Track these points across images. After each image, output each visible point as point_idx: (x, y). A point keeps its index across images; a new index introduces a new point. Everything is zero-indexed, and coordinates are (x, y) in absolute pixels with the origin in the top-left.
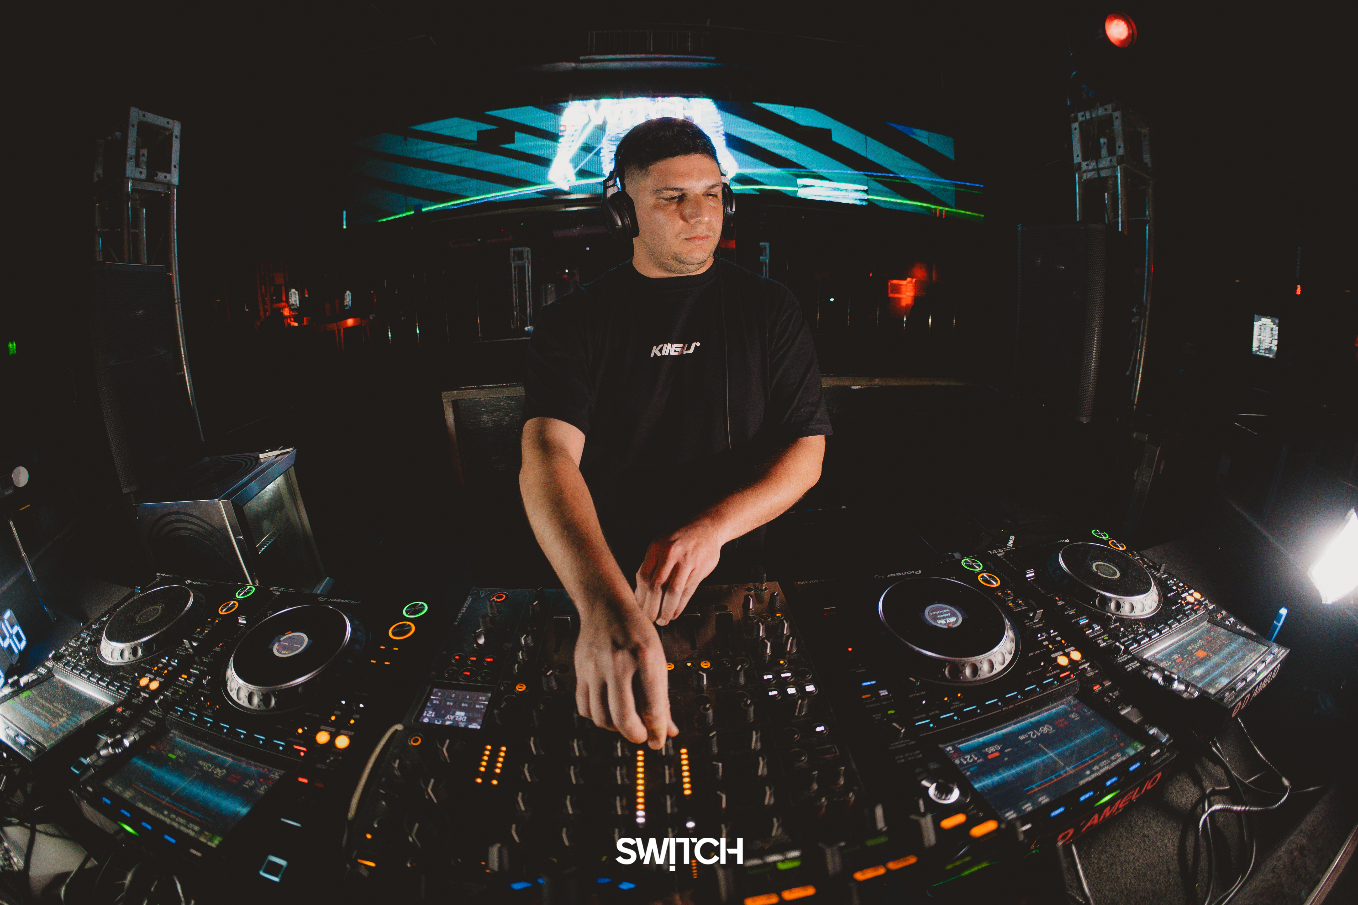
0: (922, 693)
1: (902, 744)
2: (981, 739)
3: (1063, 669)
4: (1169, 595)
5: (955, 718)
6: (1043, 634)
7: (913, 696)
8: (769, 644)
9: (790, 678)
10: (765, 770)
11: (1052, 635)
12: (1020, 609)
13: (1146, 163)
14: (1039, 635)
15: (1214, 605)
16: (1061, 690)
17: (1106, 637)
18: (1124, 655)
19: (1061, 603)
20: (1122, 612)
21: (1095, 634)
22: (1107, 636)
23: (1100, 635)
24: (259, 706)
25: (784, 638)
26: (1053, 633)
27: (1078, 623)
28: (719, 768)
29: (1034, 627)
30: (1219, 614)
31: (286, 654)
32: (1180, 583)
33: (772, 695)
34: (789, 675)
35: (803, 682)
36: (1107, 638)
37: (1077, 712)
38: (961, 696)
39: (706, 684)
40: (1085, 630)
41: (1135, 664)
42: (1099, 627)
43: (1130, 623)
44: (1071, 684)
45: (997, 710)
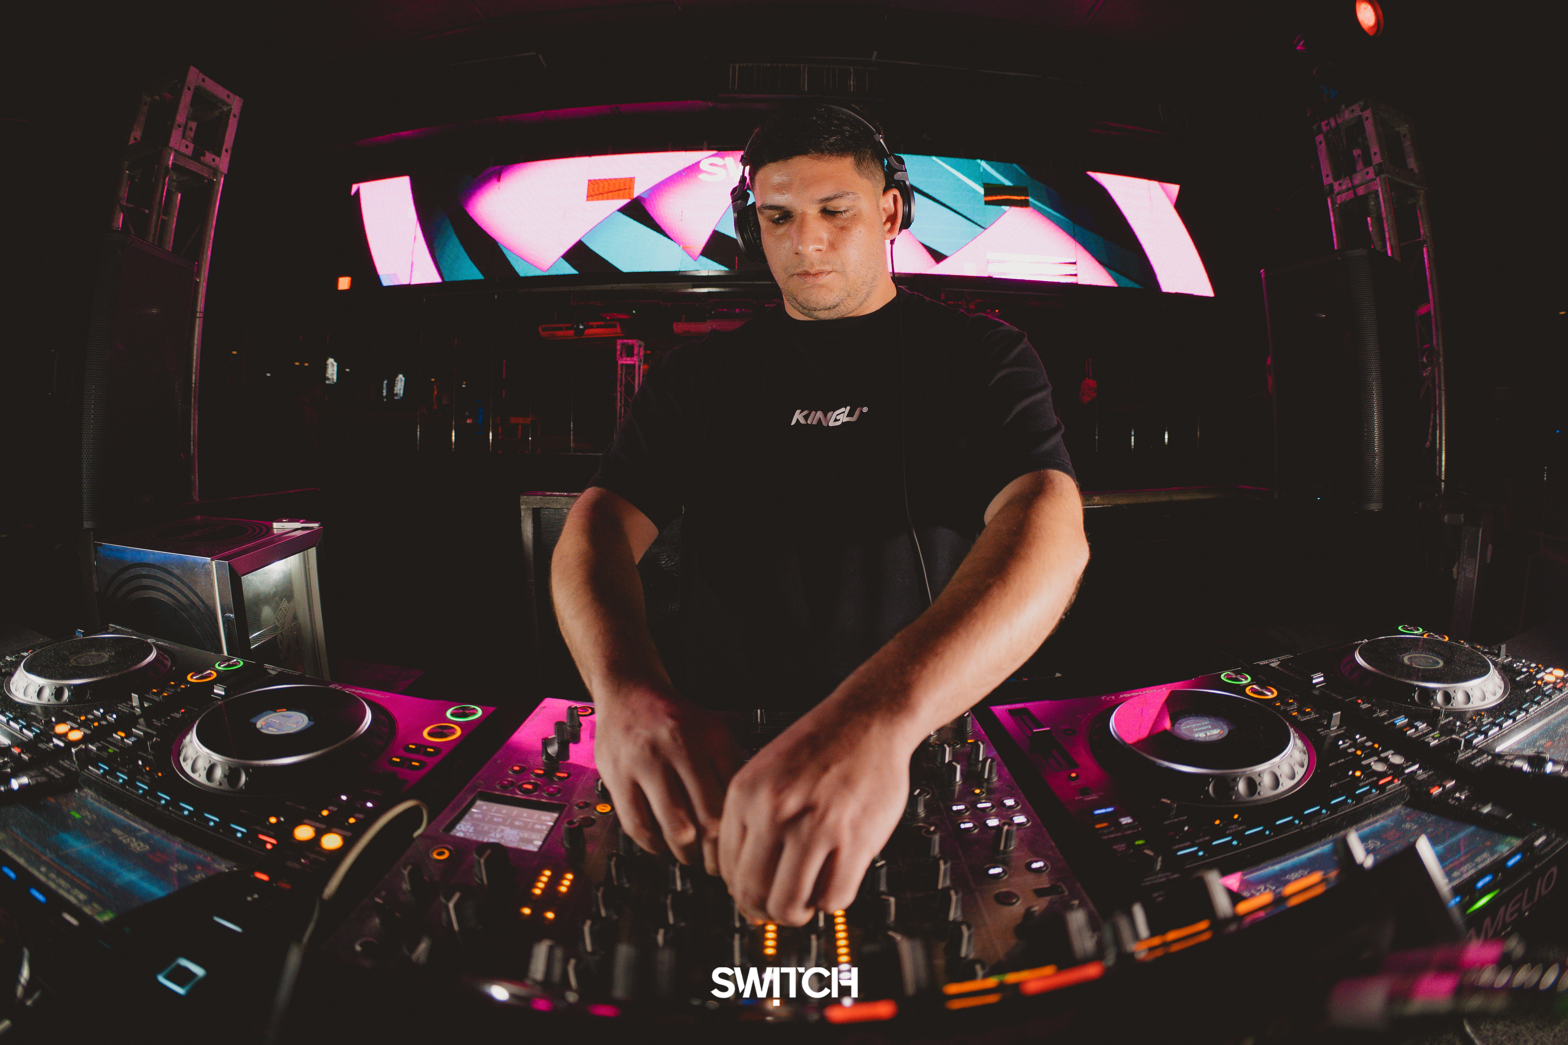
0: (1182, 818)
1: (1161, 878)
2: (1277, 867)
3: (1382, 775)
4: (1518, 679)
5: (1235, 843)
6: (1347, 741)
7: (1170, 823)
8: (959, 767)
9: (990, 808)
10: (959, 913)
11: (1359, 741)
12: (1308, 718)
13: (1412, 169)
14: (1341, 742)
16: (1384, 799)
17: (1436, 734)
18: (1466, 750)
19: (1365, 706)
20: (1454, 705)
21: (1421, 733)
22: (1439, 734)
23: (1427, 733)
24: (221, 784)
25: (980, 765)
26: (1359, 738)
27: (1394, 724)
28: (889, 905)
29: (1332, 735)
31: (273, 731)
32: (1530, 664)
33: (965, 828)
34: (989, 805)
35: (1009, 813)
36: (1438, 735)
37: (1412, 821)
38: (1238, 818)
40: (1405, 730)
41: (1486, 759)
42: (1425, 725)
43: (1468, 716)
44: (1396, 791)
45: (1294, 830)
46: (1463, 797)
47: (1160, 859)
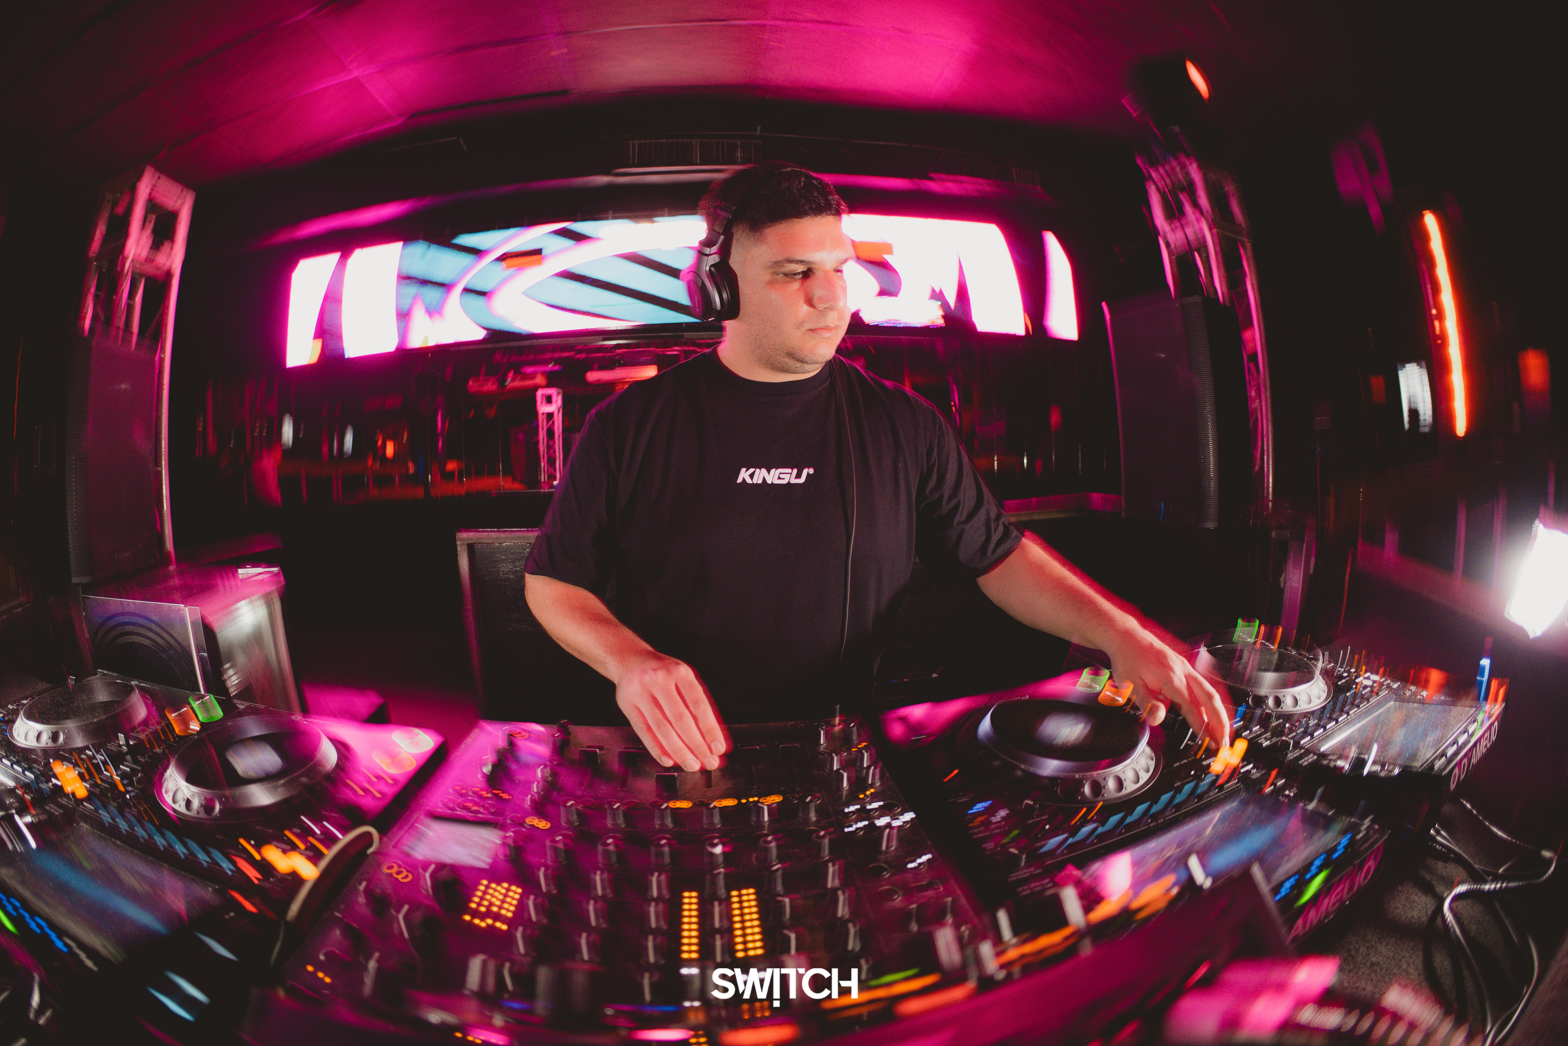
0: (1044, 818)
1: (1025, 873)
4: (1339, 683)
7: (1033, 822)
8: (845, 775)
10: (847, 909)
13: (1239, 223)
15: (1399, 683)
16: (1221, 796)
17: (1268, 735)
18: (1295, 750)
20: (1284, 708)
21: (1255, 735)
23: (1261, 735)
24: (198, 813)
25: (865, 771)
28: (785, 905)
30: (1407, 691)
32: (1351, 669)
33: (852, 831)
36: (1270, 737)
39: (768, 821)
41: (1312, 758)
42: (1258, 727)
43: (1296, 717)
44: (1233, 789)
45: (1143, 827)
46: (1292, 794)
47: (1024, 856)
